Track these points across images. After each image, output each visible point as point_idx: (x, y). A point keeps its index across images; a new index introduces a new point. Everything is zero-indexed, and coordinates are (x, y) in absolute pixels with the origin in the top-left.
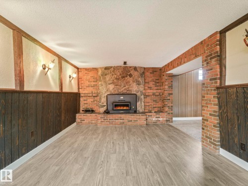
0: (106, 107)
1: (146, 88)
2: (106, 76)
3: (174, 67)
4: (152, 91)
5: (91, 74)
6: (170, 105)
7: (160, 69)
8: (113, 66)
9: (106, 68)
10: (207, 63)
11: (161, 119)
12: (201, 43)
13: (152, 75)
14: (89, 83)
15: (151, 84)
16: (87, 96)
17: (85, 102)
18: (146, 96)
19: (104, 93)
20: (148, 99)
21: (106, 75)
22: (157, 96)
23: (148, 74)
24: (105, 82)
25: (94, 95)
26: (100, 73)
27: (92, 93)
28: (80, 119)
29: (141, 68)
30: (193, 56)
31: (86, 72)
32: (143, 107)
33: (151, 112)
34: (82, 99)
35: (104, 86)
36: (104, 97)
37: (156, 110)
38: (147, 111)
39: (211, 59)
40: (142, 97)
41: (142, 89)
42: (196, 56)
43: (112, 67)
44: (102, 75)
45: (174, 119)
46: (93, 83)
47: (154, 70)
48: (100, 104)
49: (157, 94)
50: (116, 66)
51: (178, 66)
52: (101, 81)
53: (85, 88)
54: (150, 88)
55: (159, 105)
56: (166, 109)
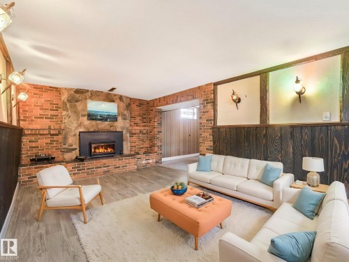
0: (78, 151)
1: (132, 123)
2: (77, 104)
3: (167, 104)
4: (138, 128)
5: (47, 96)
6: (159, 144)
7: (148, 102)
8: (90, 89)
9: (78, 91)
10: (204, 106)
11: (150, 161)
12: (199, 87)
13: (138, 108)
14: (42, 112)
15: (138, 120)
16: (37, 134)
17: (34, 144)
18: (132, 134)
19: (73, 129)
20: (134, 138)
21: (77, 102)
22: (145, 134)
23: (134, 106)
24: (75, 112)
25: (52, 132)
26: (65, 97)
27: (50, 129)
28: (27, 175)
29: (127, 97)
30: (190, 97)
31: (37, 91)
32: (129, 148)
33: (139, 154)
34: (24, 139)
35: (73, 117)
36: (75, 135)
37: (143, 150)
38: (133, 153)
39: (207, 103)
40: (128, 135)
41: (128, 125)
42: (194, 98)
43: (88, 91)
44: (69, 101)
45: (163, 159)
46: (50, 113)
47: (141, 103)
48: (66, 146)
49: (145, 131)
50: (95, 89)
51: (173, 103)
52: (67, 110)
53: (32, 120)
54: (136, 124)
55: (147, 144)
56: (156, 149)
